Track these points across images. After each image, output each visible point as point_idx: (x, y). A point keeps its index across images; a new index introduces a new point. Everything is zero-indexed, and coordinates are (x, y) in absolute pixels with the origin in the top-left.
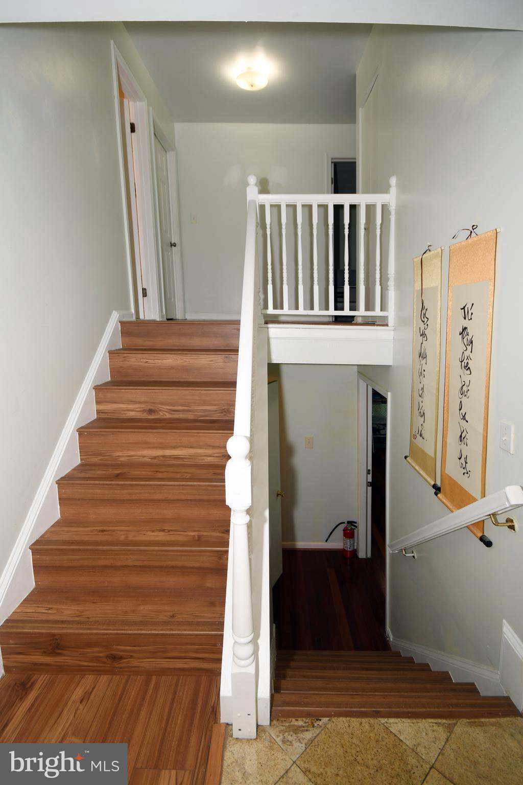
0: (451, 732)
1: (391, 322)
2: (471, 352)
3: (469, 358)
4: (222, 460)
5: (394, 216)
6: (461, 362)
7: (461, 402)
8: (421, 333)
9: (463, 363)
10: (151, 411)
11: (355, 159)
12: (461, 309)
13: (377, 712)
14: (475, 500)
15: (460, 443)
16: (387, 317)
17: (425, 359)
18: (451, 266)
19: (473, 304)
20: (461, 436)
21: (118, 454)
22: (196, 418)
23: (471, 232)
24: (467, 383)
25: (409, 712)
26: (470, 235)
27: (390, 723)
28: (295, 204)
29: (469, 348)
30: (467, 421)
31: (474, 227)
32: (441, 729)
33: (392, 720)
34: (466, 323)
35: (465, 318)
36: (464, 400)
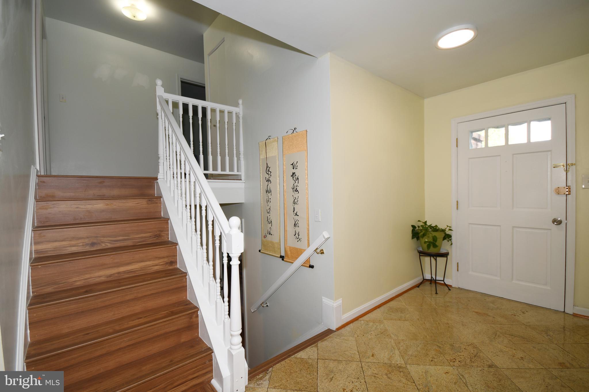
0: (318, 347)
1: (243, 178)
2: (298, 183)
3: (297, 186)
4: (165, 266)
5: (242, 120)
6: (293, 189)
7: (294, 207)
8: (267, 180)
9: (294, 189)
10: (93, 244)
11: (205, 85)
12: (291, 165)
13: (289, 355)
14: (305, 250)
15: (295, 227)
16: (241, 175)
17: (270, 193)
18: (284, 145)
19: (297, 162)
20: (295, 224)
21: (74, 279)
22: (134, 244)
23: (294, 131)
24: (297, 198)
25: (300, 349)
26: (293, 132)
27: (296, 356)
28: (188, 103)
29: (297, 181)
30: (298, 216)
31: (295, 129)
32: (314, 348)
33: (296, 355)
34: (294, 171)
35: (293, 169)
36: (296, 206)
